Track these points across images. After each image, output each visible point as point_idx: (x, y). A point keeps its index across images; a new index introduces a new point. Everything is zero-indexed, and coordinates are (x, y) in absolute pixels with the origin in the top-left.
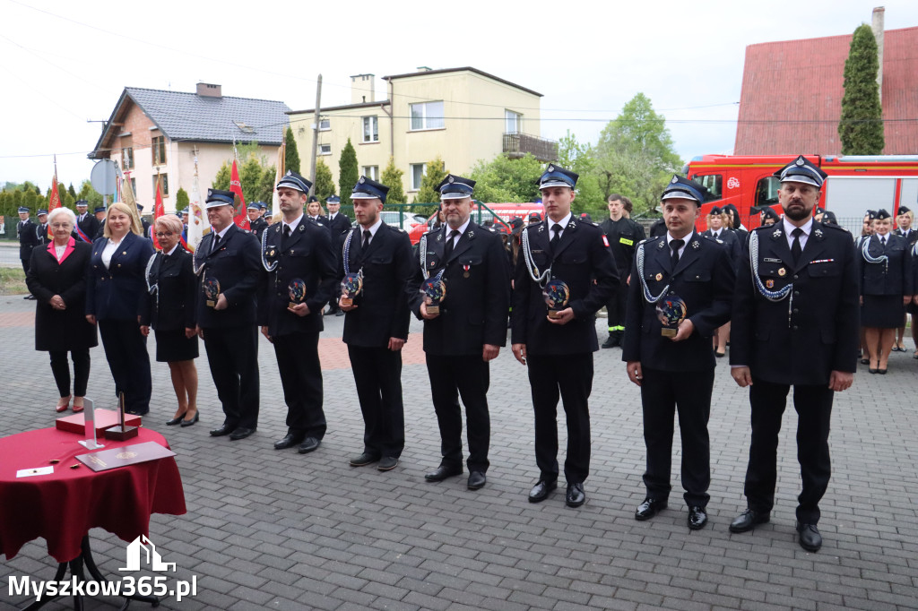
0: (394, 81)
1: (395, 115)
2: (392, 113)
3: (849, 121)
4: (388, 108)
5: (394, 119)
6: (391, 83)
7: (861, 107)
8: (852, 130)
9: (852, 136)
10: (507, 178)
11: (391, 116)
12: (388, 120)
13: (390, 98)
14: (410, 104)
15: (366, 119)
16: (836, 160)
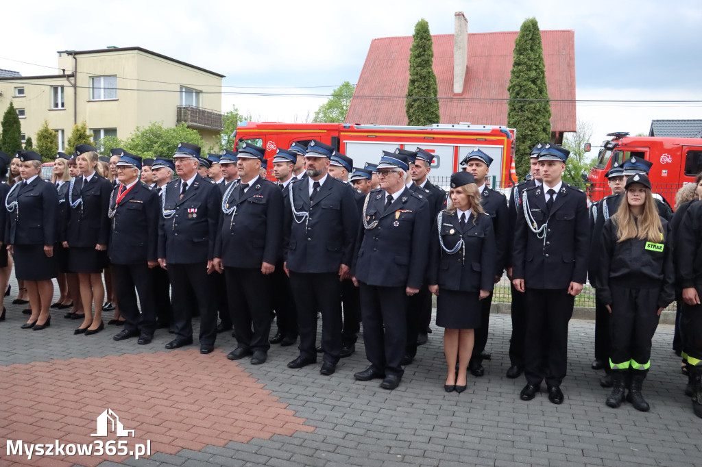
0: (77, 56)
1: (78, 85)
2: (75, 84)
3: (410, 99)
4: (72, 79)
5: (77, 88)
6: (75, 58)
7: (418, 87)
8: (412, 106)
9: (412, 111)
10: (156, 143)
11: (75, 86)
12: (72, 89)
13: (74, 71)
14: (90, 77)
15: (55, 88)
16: (352, 127)
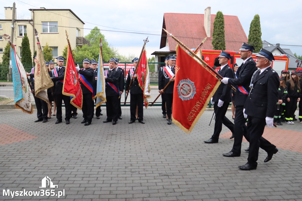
0: (34, 11)
2: (34, 25)
3: (217, 41)
4: (31, 22)
8: (218, 43)
9: (218, 45)
13: (33, 18)
14: (42, 22)
